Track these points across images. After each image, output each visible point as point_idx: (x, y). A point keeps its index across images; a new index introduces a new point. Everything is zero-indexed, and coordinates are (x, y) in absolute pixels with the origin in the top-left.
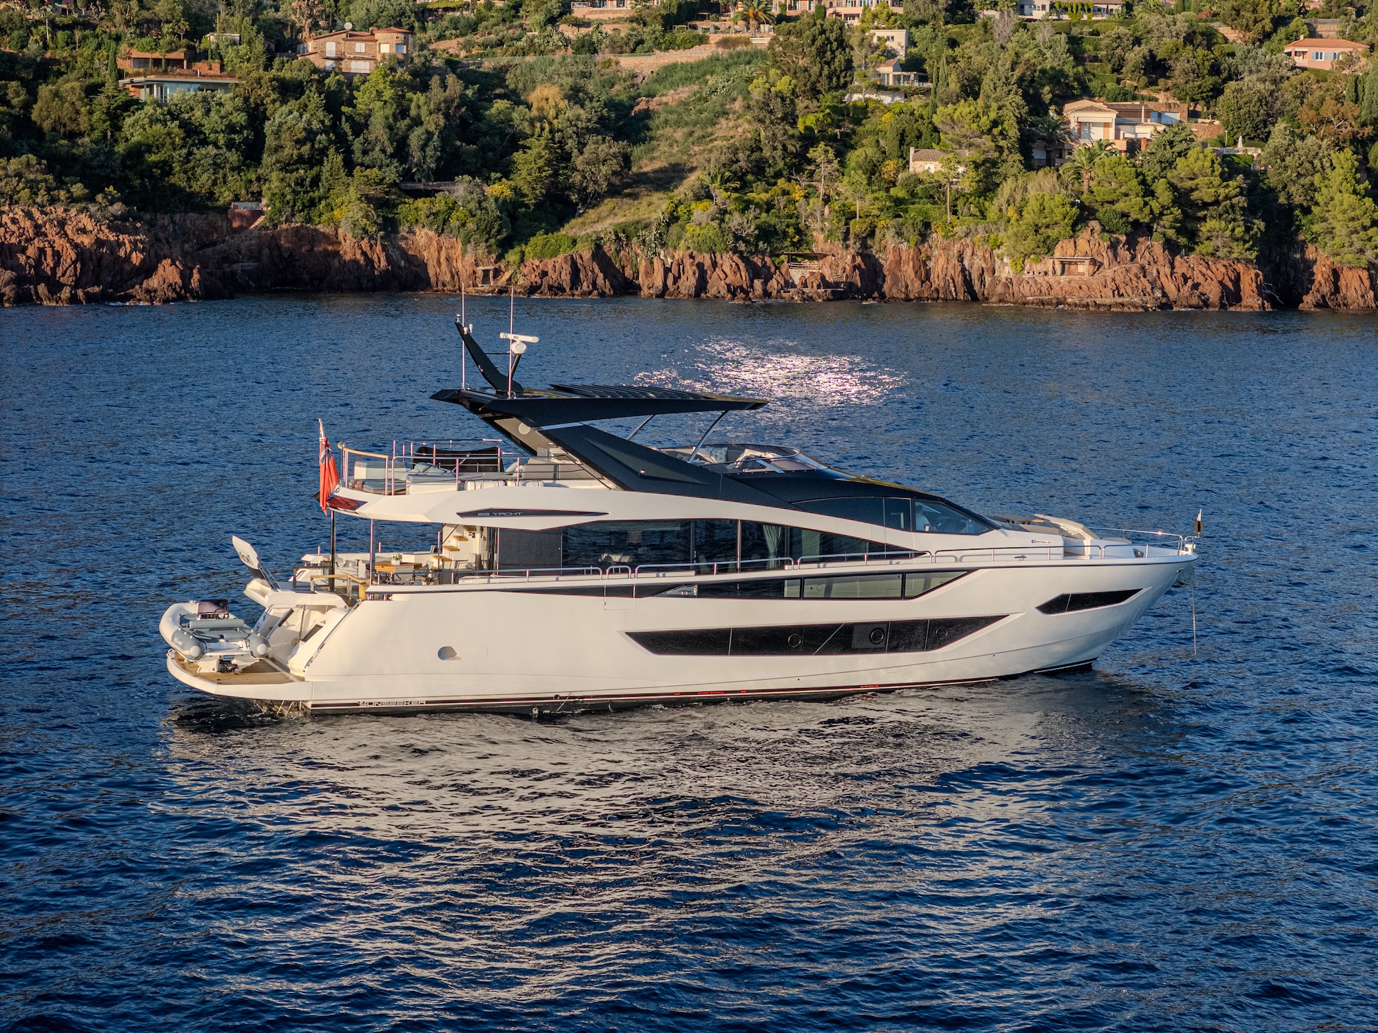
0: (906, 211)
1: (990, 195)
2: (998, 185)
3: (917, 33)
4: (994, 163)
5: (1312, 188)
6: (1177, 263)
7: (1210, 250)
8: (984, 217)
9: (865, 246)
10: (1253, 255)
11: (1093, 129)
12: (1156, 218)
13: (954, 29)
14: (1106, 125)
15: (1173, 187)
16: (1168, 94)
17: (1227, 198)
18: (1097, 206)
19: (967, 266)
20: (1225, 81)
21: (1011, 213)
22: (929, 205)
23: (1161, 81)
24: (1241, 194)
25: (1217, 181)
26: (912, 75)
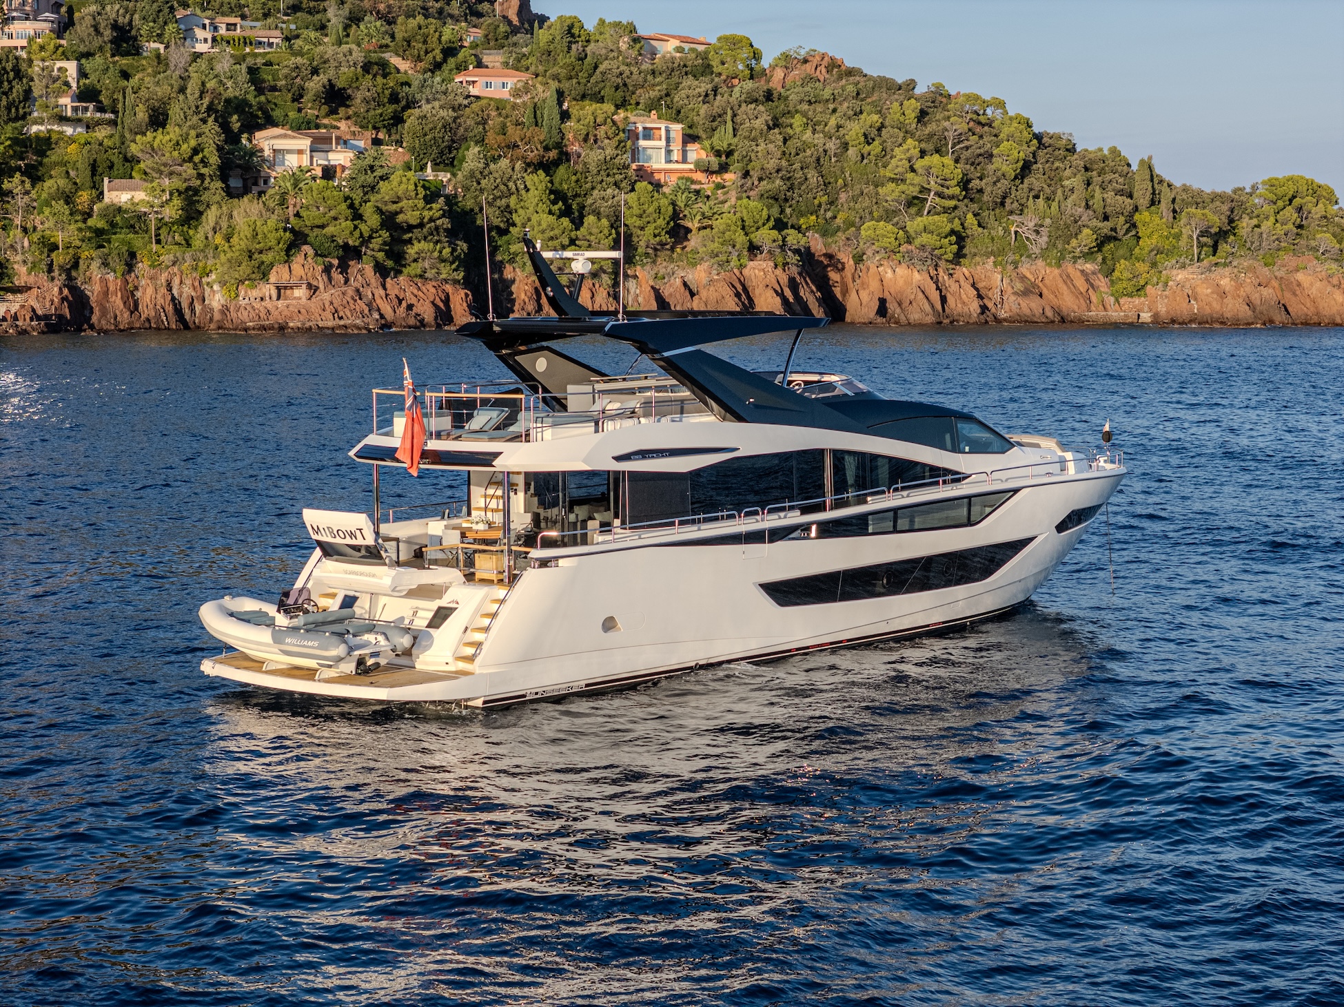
0: (109, 241)
1: (193, 223)
2: (201, 213)
3: (88, 65)
4: (196, 191)
5: (508, 210)
6: (388, 285)
7: (419, 271)
8: (189, 245)
9: (70, 278)
10: (460, 275)
11: (288, 157)
12: (366, 241)
13: (124, 62)
14: (300, 152)
15: (379, 211)
16: (349, 122)
17: (431, 220)
18: (307, 231)
19: (176, 295)
20: (405, 109)
21: (218, 239)
22: (132, 236)
23: (342, 111)
24: (443, 216)
25: (421, 204)
26: (91, 106)
